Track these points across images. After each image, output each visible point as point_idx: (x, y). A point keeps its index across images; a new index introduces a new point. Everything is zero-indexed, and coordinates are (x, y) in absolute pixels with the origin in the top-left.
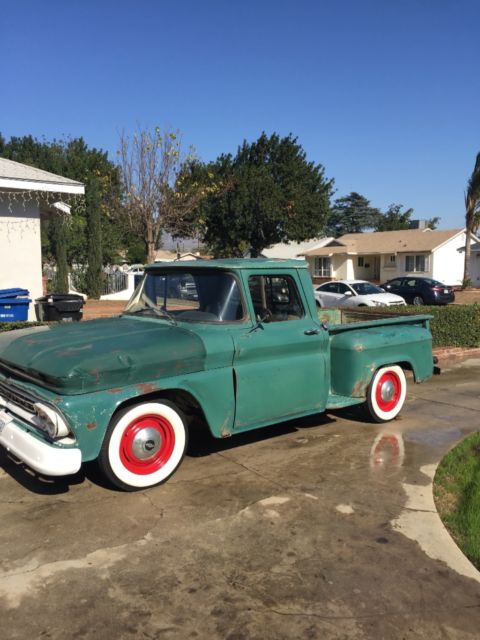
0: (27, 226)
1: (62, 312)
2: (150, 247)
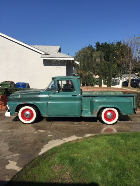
2: (130, 72)
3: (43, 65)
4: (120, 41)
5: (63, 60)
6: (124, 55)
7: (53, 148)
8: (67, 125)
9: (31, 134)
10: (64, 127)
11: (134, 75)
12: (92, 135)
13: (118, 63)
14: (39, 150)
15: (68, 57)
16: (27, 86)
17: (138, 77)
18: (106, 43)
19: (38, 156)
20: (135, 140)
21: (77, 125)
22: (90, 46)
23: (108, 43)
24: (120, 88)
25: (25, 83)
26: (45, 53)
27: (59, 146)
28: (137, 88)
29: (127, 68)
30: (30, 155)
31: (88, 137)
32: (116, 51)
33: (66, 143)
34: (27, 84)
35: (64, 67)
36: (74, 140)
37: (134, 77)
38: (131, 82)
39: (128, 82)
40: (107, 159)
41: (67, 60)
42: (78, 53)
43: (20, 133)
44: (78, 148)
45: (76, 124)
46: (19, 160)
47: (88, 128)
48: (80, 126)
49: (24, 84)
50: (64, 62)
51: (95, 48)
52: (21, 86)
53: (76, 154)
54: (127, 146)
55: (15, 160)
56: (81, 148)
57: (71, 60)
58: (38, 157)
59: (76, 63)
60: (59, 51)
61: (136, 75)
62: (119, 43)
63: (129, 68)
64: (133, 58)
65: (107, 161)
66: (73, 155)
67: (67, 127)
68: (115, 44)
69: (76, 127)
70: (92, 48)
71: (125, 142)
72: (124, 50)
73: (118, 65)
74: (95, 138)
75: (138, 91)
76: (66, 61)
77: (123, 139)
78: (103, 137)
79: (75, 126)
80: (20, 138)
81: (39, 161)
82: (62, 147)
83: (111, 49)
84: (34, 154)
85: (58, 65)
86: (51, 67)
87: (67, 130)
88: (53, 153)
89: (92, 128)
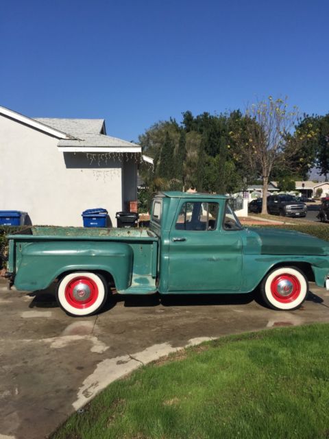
0: (114, 173)
1: (124, 223)
2: (264, 179)
3: (65, 165)
4: (238, 111)
5: (115, 153)
6: (251, 140)
7: (111, 386)
8: (137, 316)
9: (46, 348)
10: (131, 324)
11: (271, 186)
12: (207, 339)
13: (237, 159)
14: (72, 394)
15: (126, 145)
16: (23, 220)
17: (279, 191)
18: (206, 114)
19: (72, 411)
20: (315, 347)
21: (163, 316)
22: (171, 120)
23: (211, 114)
24: (246, 218)
25: (19, 213)
26: (67, 136)
27: (126, 376)
28: (281, 217)
29: (258, 172)
30: (51, 412)
31: (198, 346)
32: (230, 133)
33: (143, 367)
34: (24, 213)
35: (116, 169)
36: (162, 359)
37: (272, 191)
38: (267, 204)
39: (261, 203)
40: (261, 407)
41: (124, 153)
42: (144, 136)
43: (15, 347)
44: (179, 379)
45: (159, 311)
46: (21, 428)
47: (191, 321)
48: (172, 318)
49: (17, 215)
50: (116, 158)
51: (182, 127)
52: (8, 219)
53: (176, 399)
54: (298, 364)
55: (10, 430)
56: (187, 379)
57: (134, 153)
58: (72, 415)
59: (144, 161)
60: (103, 132)
61: (275, 187)
62: (236, 115)
63: (261, 171)
64: (271, 147)
65: (260, 411)
66: (170, 402)
67: (140, 322)
68: (228, 116)
69: (162, 319)
70: (175, 125)
71: (292, 353)
72: (248, 129)
73: (237, 164)
74: (217, 349)
75: (287, 224)
76: (121, 156)
77: (286, 346)
78: (236, 344)
79: (158, 317)
80: (16, 362)
81: (77, 428)
82: (135, 380)
83: (219, 127)
84: (62, 406)
85: (103, 166)
86: (84, 170)
87: (140, 331)
88: (114, 400)
89: (201, 319)
